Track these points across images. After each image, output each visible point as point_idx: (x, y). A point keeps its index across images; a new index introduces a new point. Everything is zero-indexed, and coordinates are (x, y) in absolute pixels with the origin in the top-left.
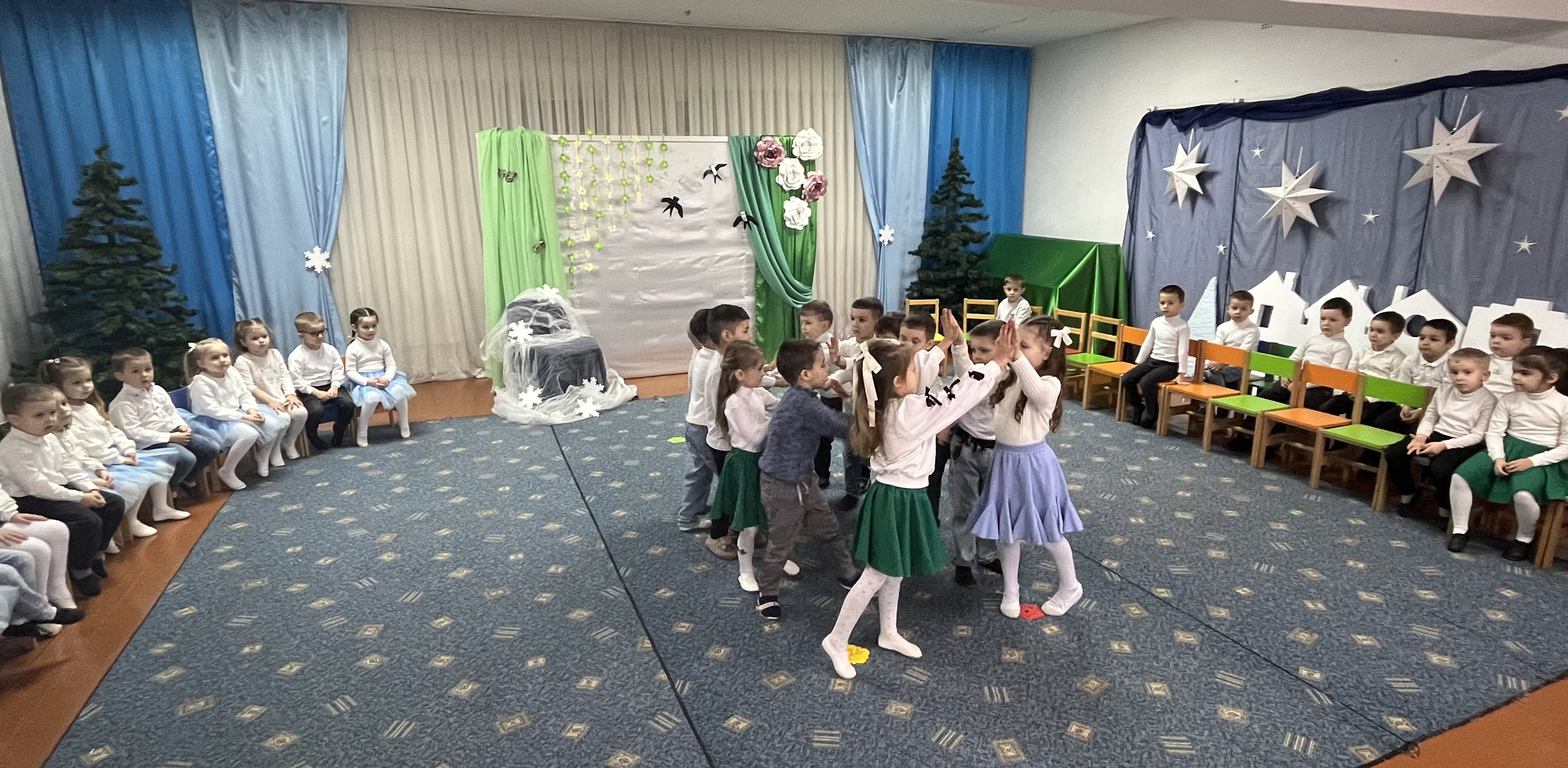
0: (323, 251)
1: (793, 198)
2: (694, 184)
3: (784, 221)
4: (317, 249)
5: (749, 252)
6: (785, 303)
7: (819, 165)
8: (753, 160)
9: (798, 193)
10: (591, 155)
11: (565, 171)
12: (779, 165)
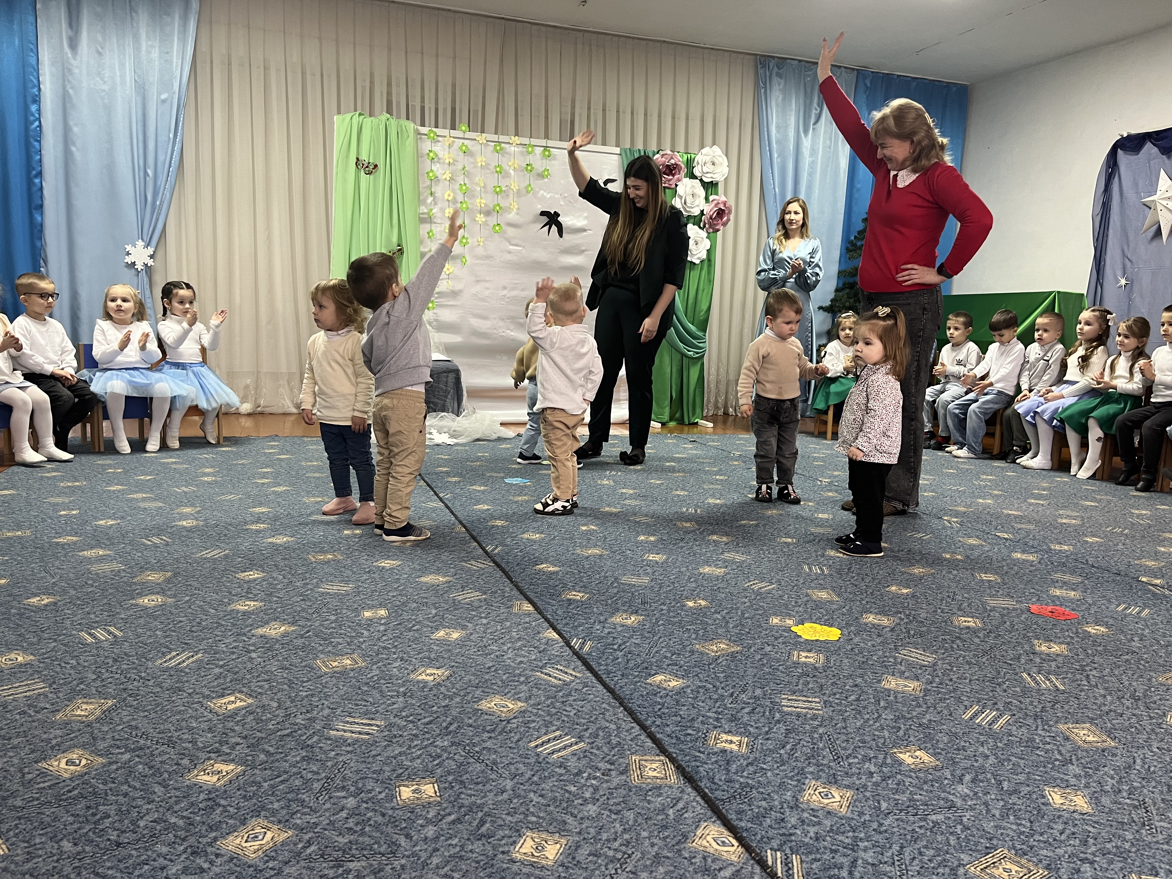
0: (147, 245)
4: (140, 243)
7: (721, 187)
9: (697, 220)
10: (462, 154)
11: (432, 171)
12: (676, 185)
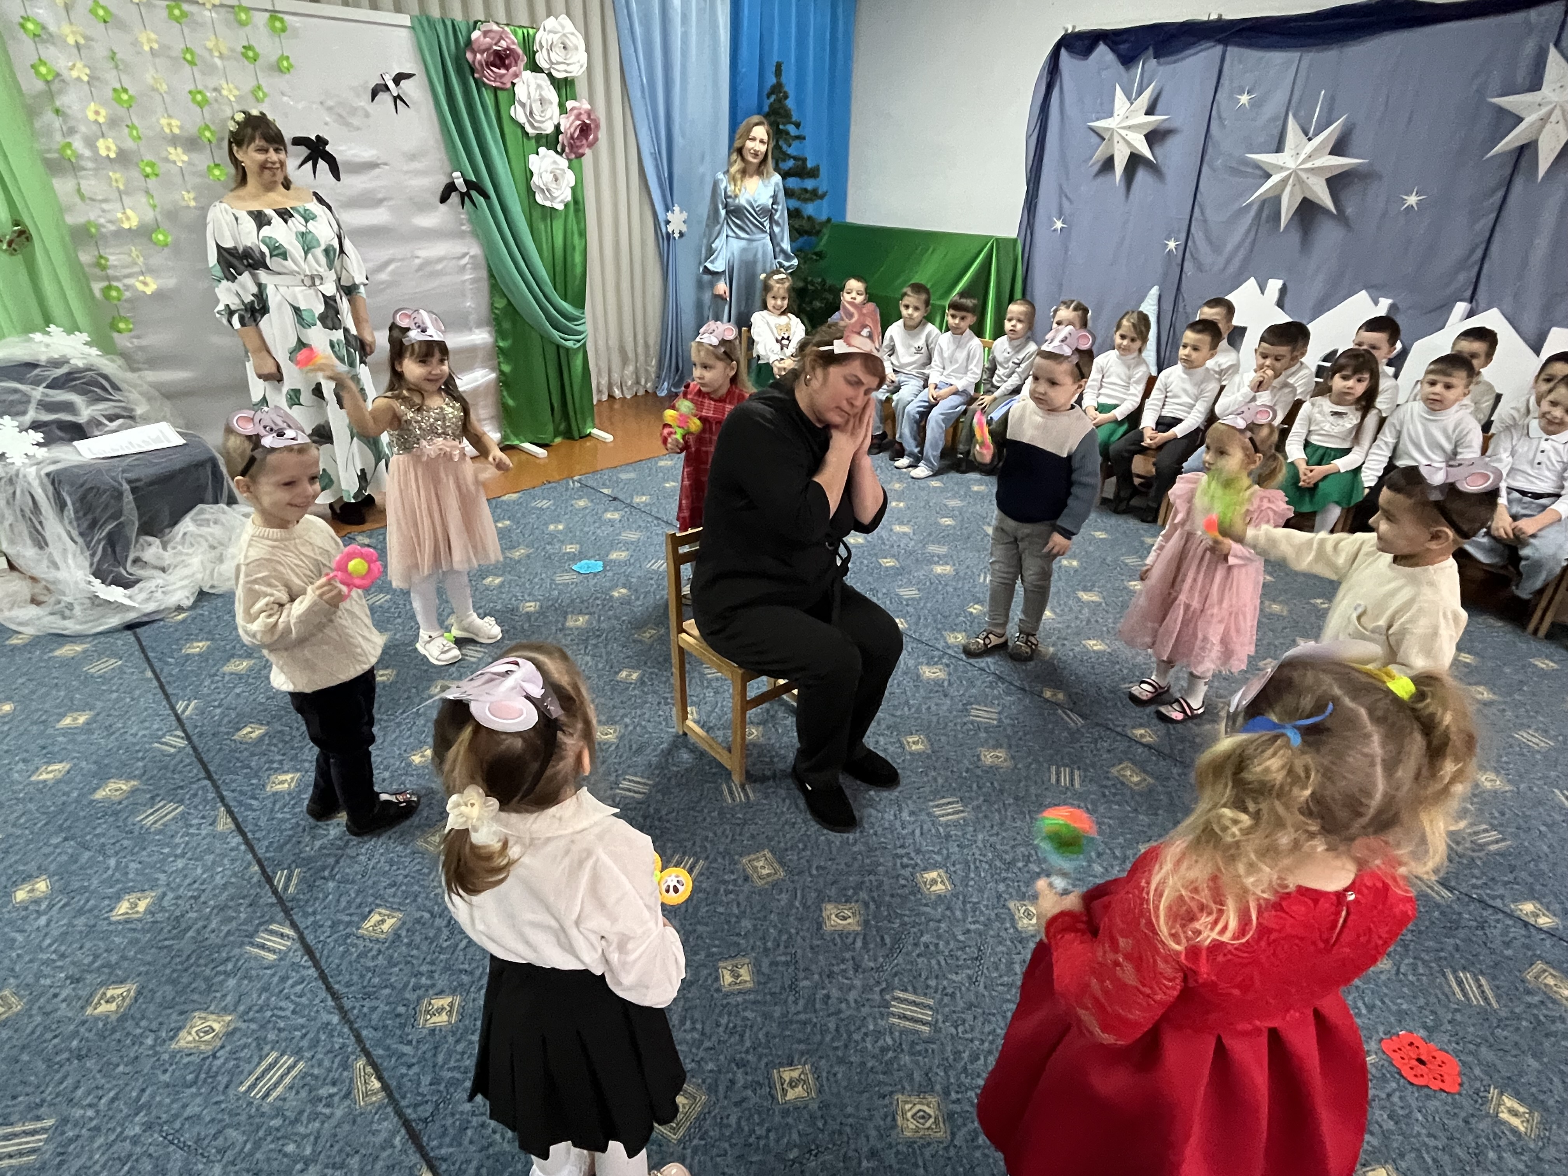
1: (542, 150)
2: (353, 111)
3: (531, 194)
5: (475, 250)
6: (545, 339)
7: (581, 88)
8: (465, 69)
9: (551, 141)
10: (102, 25)
11: (42, 62)
12: (513, 84)
